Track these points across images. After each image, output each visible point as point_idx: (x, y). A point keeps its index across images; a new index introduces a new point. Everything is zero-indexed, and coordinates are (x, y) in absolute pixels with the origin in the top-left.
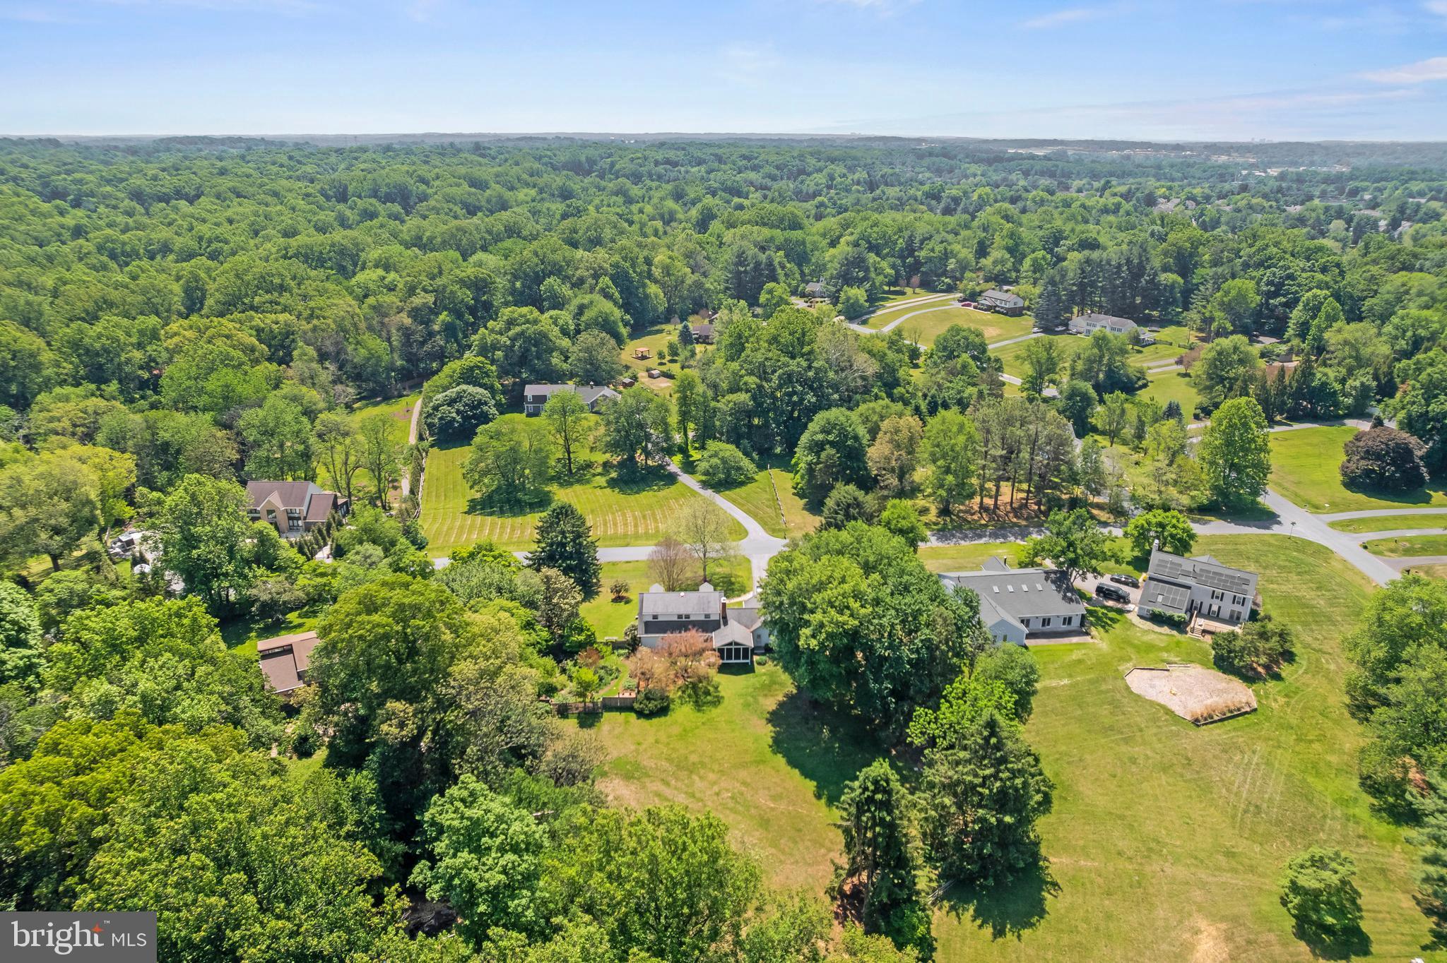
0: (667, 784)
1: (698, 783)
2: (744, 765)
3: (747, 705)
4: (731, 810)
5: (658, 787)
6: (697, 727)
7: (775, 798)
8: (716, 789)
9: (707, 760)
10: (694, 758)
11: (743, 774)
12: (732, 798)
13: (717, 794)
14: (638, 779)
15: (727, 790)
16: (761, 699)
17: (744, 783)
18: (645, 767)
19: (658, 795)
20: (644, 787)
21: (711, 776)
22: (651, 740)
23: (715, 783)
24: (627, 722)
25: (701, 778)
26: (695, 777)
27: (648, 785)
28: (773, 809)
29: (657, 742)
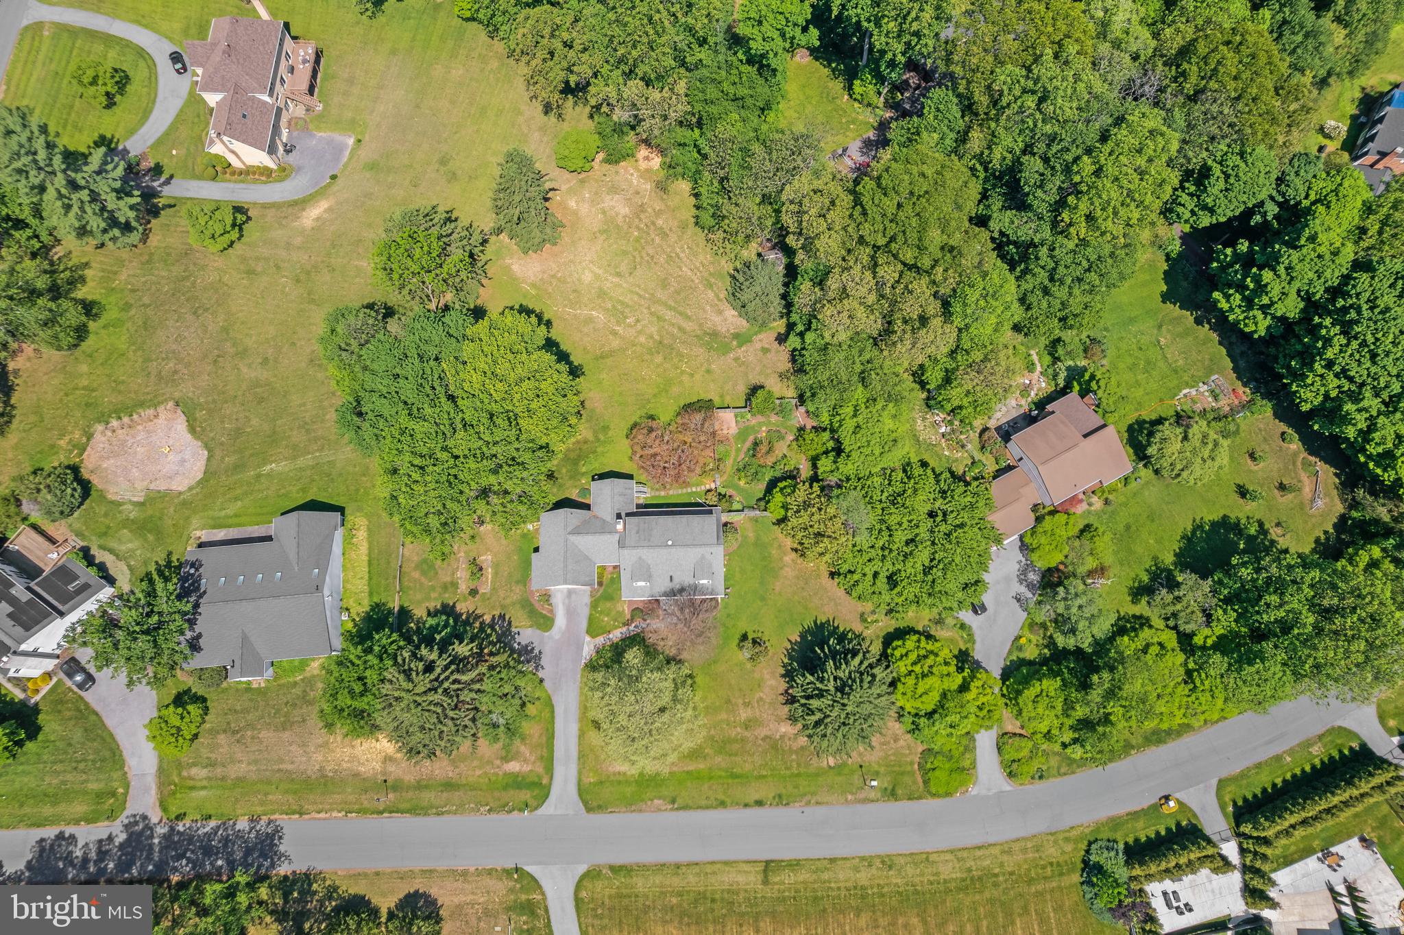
0: (680, 329)
1: (653, 330)
2: (612, 353)
3: (606, 428)
4: (627, 306)
5: (689, 326)
6: (655, 395)
7: (590, 320)
8: (639, 327)
9: (647, 357)
10: (659, 359)
11: (616, 343)
12: (626, 317)
13: (638, 321)
14: (706, 333)
15: (630, 326)
16: (590, 437)
17: (615, 333)
18: (701, 346)
19: (688, 318)
20: (701, 325)
21: (642, 339)
22: (697, 377)
23: (640, 332)
24: (722, 396)
25: (651, 337)
26: (657, 337)
27: (696, 328)
28: (592, 309)
29: (692, 375)
